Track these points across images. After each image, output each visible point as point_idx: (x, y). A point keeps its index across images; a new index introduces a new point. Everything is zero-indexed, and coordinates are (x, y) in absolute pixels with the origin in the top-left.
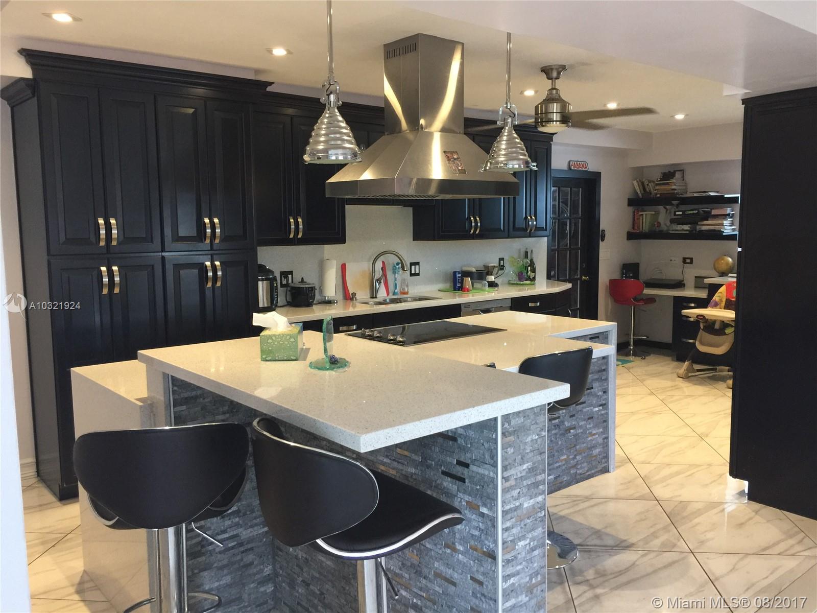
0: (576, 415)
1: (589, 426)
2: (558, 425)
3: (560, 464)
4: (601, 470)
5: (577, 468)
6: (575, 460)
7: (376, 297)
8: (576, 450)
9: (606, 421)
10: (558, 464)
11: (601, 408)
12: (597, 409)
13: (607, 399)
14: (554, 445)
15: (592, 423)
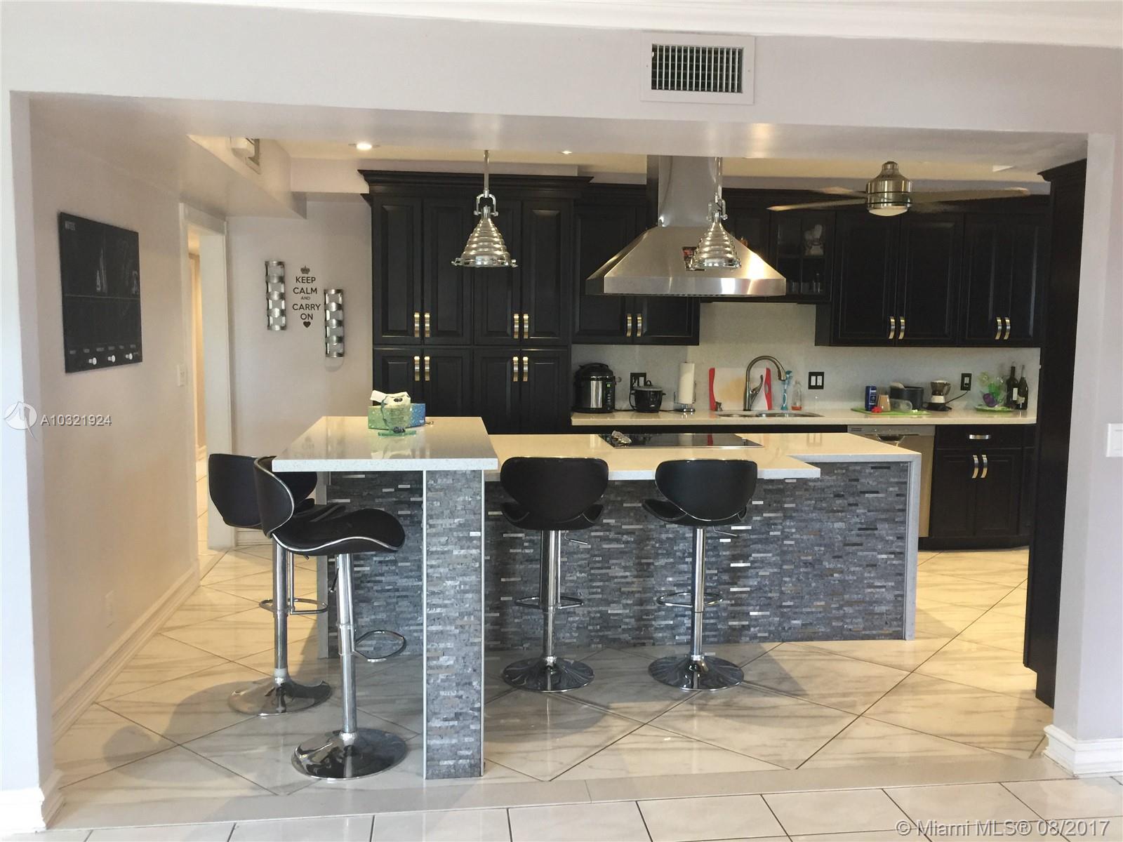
0: (845, 558)
1: (869, 575)
2: (810, 563)
3: (814, 610)
4: (891, 634)
5: (845, 622)
6: (842, 612)
7: (750, 410)
8: (843, 600)
9: (902, 574)
10: (809, 610)
11: (893, 556)
12: (884, 556)
13: (903, 547)
14: (804, 585)
15: (873, 572)
